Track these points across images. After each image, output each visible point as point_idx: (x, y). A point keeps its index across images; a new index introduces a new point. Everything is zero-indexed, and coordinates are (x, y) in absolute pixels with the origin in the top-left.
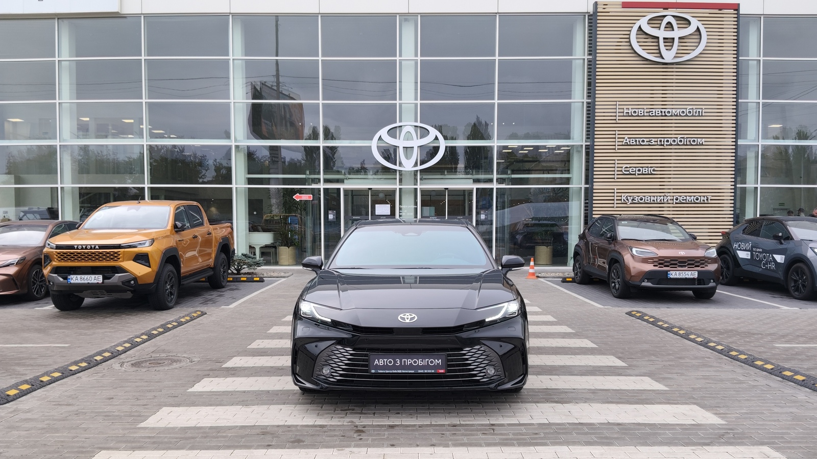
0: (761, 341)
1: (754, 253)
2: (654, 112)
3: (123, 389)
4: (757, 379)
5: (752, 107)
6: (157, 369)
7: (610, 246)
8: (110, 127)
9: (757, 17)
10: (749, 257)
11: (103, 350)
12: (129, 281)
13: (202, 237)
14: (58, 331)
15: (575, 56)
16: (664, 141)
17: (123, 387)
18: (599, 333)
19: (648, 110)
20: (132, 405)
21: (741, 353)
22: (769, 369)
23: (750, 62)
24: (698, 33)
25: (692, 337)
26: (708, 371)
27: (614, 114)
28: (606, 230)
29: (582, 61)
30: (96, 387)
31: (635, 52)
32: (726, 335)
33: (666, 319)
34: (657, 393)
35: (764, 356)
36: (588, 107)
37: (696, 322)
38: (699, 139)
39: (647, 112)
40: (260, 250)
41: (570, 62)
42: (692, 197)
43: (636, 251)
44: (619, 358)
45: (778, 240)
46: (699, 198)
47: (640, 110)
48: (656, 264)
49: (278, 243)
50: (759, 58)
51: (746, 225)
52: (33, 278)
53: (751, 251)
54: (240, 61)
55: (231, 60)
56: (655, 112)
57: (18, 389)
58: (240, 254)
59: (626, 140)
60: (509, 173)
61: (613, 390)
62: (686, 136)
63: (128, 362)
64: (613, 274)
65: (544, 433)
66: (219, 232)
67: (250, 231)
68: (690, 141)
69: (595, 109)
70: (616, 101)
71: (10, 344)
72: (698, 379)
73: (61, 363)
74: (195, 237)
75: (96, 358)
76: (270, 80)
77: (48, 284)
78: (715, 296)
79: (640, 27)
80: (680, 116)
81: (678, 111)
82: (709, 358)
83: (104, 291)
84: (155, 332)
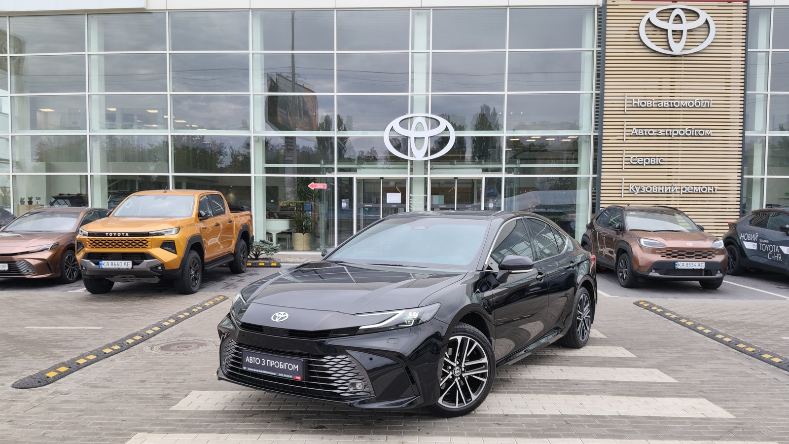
0: (768, 333)
1: (761, 244)
2: (662, 104)
3: (153, 372)
4: (765, 372)
5: (760, 98)
6: (185, 352)
7: (618, 236)
8: (136, 117)
9: (768, 9)
10: (756, 248)
11: (133, 334)
12: (157, 267)
13: (224, 225)
14: (90, 313)
15: (584, 48)
16: (672, 132)
17: (154, 370)
18: (608, 323)
19: (657, 102)
20: (164, 388)
21: (749, 345)
22: (776, 363)
23: (759, 54)
24: (706, 25)
25: (700, 328)
26: (716, 363)
27: (623, 105)
28: (613, 220)
29: (591, 53)
30: (128, 370)
31: (644, 45)
32: (733, 327)
33: (674, 309)
34: (668, 386)
35: (771, 349)
36: (597, 98)
37: (703, 313)
38: (706, 130)
39: (655, 104)
40: (277, 236)
41: (579, 54)
42: (699, 188)
43: (644, 242)
44: (628, 349)
45: (785, 232)
46: (706, 188)
47: (648, 101)
48: (664, 254)
49: (293, 230)
50: (768, 50)
51: (753, 216)
52: (66, 263)
53: (758, 242)
54: (259, 55)
55: (251, 54)
56: (664, 104)
57: (57, 371)
58: (258, 241)
59: (634, 131)
60: (517, 163)
61: (623, 382)
62: (693, 127)
63: (157, 345)
64: (620, 264)
65: (557, 425)
66: (239, 219)
67: (267, 218)
68: (697, 132)
69: (604, 100)
70: (625, 93)
71: (46, 326)
72: (706, 372)
73: (96, 345)
74: (218, 225)
75: (127, 341)
76: (286, 72)
77: (80, 269)
78: (722, 287)
79: (649, 20)
80: (688, 107)
81: (686, 102)
82: (717, 350)
83: (133, 276)
84: (181, 316)
